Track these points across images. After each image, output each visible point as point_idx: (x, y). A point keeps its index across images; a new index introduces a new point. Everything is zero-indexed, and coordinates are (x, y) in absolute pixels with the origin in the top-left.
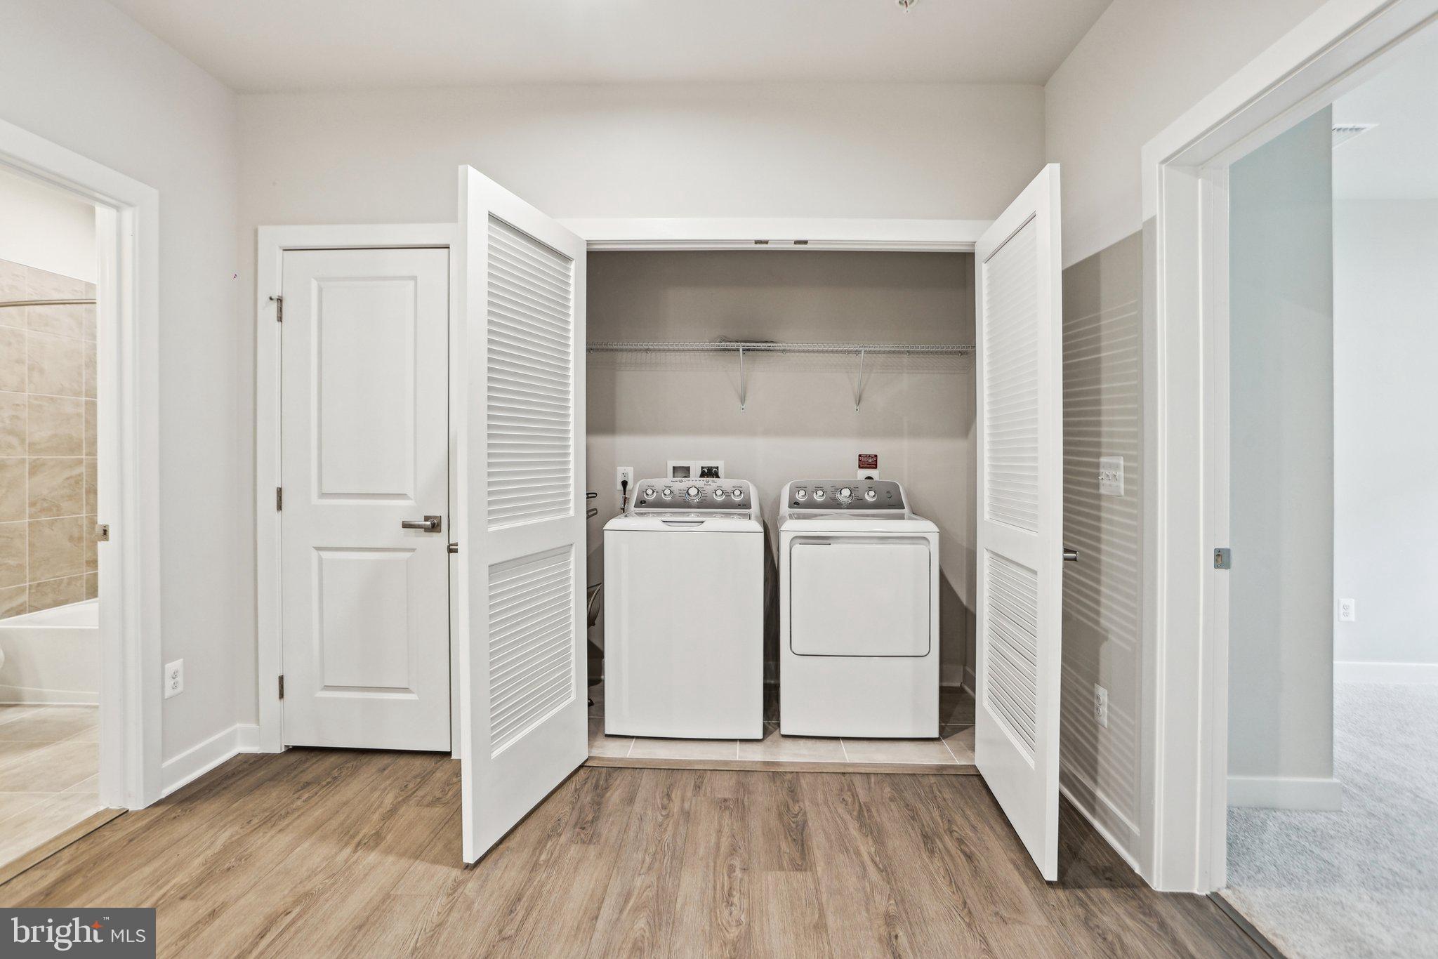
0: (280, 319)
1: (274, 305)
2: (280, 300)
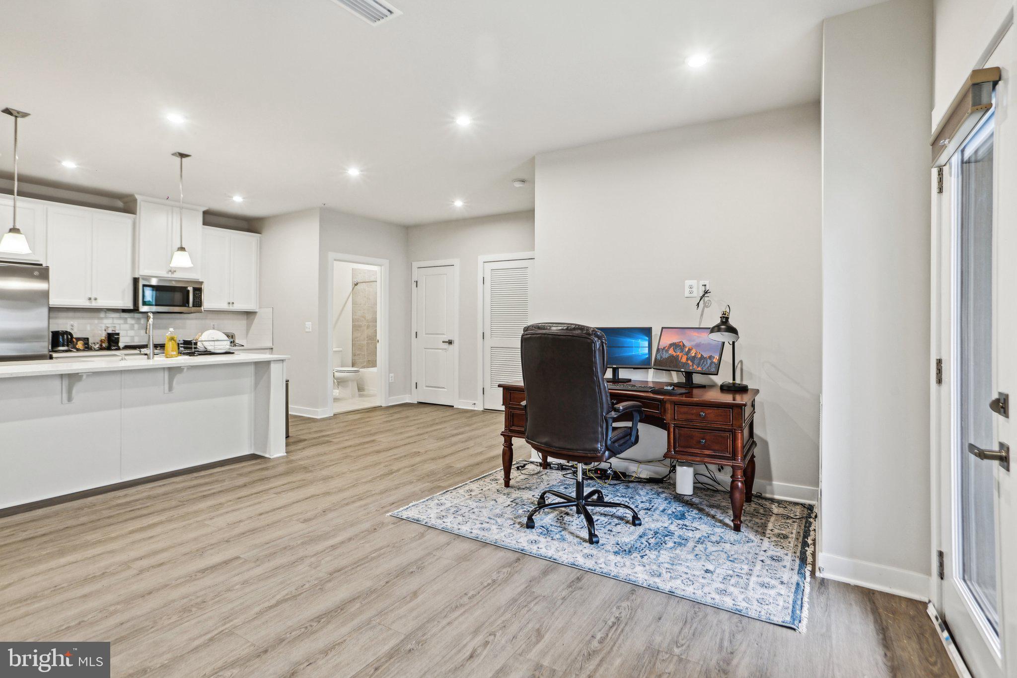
0: (417, 287)
1: (415, 283)
2: (417, 282)
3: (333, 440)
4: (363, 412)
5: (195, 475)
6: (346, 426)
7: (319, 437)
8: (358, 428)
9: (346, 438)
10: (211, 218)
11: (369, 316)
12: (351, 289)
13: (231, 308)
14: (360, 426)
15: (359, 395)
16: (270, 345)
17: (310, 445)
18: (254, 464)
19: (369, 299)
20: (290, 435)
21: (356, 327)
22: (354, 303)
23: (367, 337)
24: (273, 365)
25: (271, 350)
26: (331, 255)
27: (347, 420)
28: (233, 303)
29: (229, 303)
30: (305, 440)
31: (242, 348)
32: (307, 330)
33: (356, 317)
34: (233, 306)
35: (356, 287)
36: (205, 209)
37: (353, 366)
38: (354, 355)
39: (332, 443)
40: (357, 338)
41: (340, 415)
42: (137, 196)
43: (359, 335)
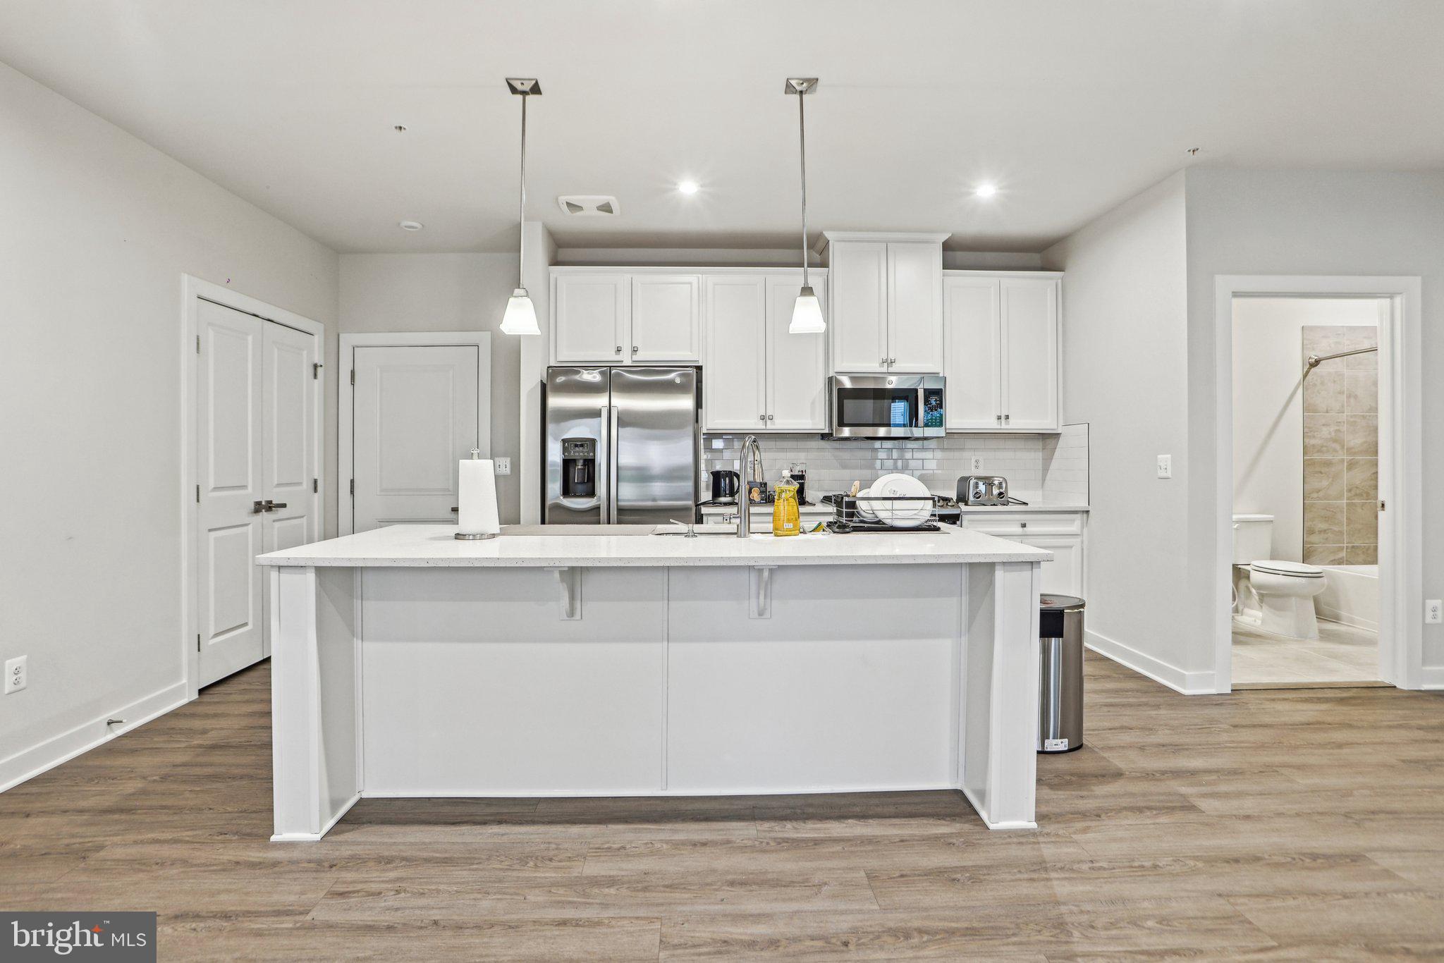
3: (1203, 804)
4: (1327, 700)
5: (790, 830)
6: (1262, 746)
7: (1163, 773)
8: (1301, 768)
9: (1249, 805)
10: (960, 256)
11: (1356, 440)
12: (1300, 376)
13: (1005, 427)
14: (1312, 760)
15: (1321, 631)
16: (1082, 504)
17: (1125, 802)
18: (937, 838)
19: (1356, 397)
20: (1086, 740)
21: (1310, 467)
22: (1308, 408)
23: (1350, 490)
24: (999, 574)
25: (1085, 515)
26: (1224, 284)
27: (1267, 719)
28: (1007, 417)
29: (999, 418)
30: (1118, 775)
31: (1022, 508)
32: (1162, 474)
33: (1313, 442)
34: (1007, 423)
35: (1313, 369)
36: (945, 237)
37: (1305, 560)
38: (1308, 531)
39: (1192, 817)
40: (1318, 491)
41: (1252, 696)
42: (828, 235)
43: (1325, 483)
